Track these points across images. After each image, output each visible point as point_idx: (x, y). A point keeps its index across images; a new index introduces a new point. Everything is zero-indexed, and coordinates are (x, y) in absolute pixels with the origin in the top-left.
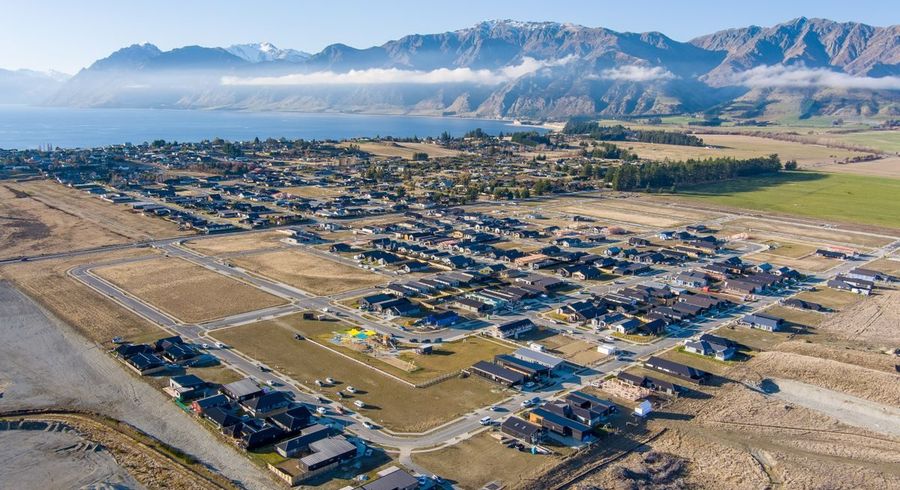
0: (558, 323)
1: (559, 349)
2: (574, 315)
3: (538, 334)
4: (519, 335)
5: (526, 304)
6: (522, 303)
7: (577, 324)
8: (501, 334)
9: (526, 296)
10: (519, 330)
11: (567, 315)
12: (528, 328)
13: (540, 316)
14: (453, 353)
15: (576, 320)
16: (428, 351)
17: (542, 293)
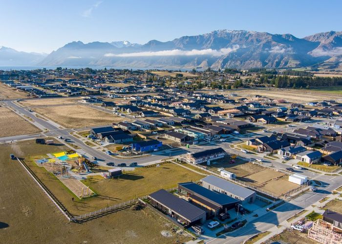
0: (248, 153)
1: (250, 177)
2: (262, 146)
3: (229, 162)
4: (211, 162)
5: (221, 138)
6: (219, 136)
7: (265, 154)
8: (194, 160)
9: (222, 132)
10: (212, 157)
11: (255, 147)
12: (221, 155)
13: (232, 146)
14: (142, 177)
15: (263, 150)
16: (116, 175)
17: (235, 130)
